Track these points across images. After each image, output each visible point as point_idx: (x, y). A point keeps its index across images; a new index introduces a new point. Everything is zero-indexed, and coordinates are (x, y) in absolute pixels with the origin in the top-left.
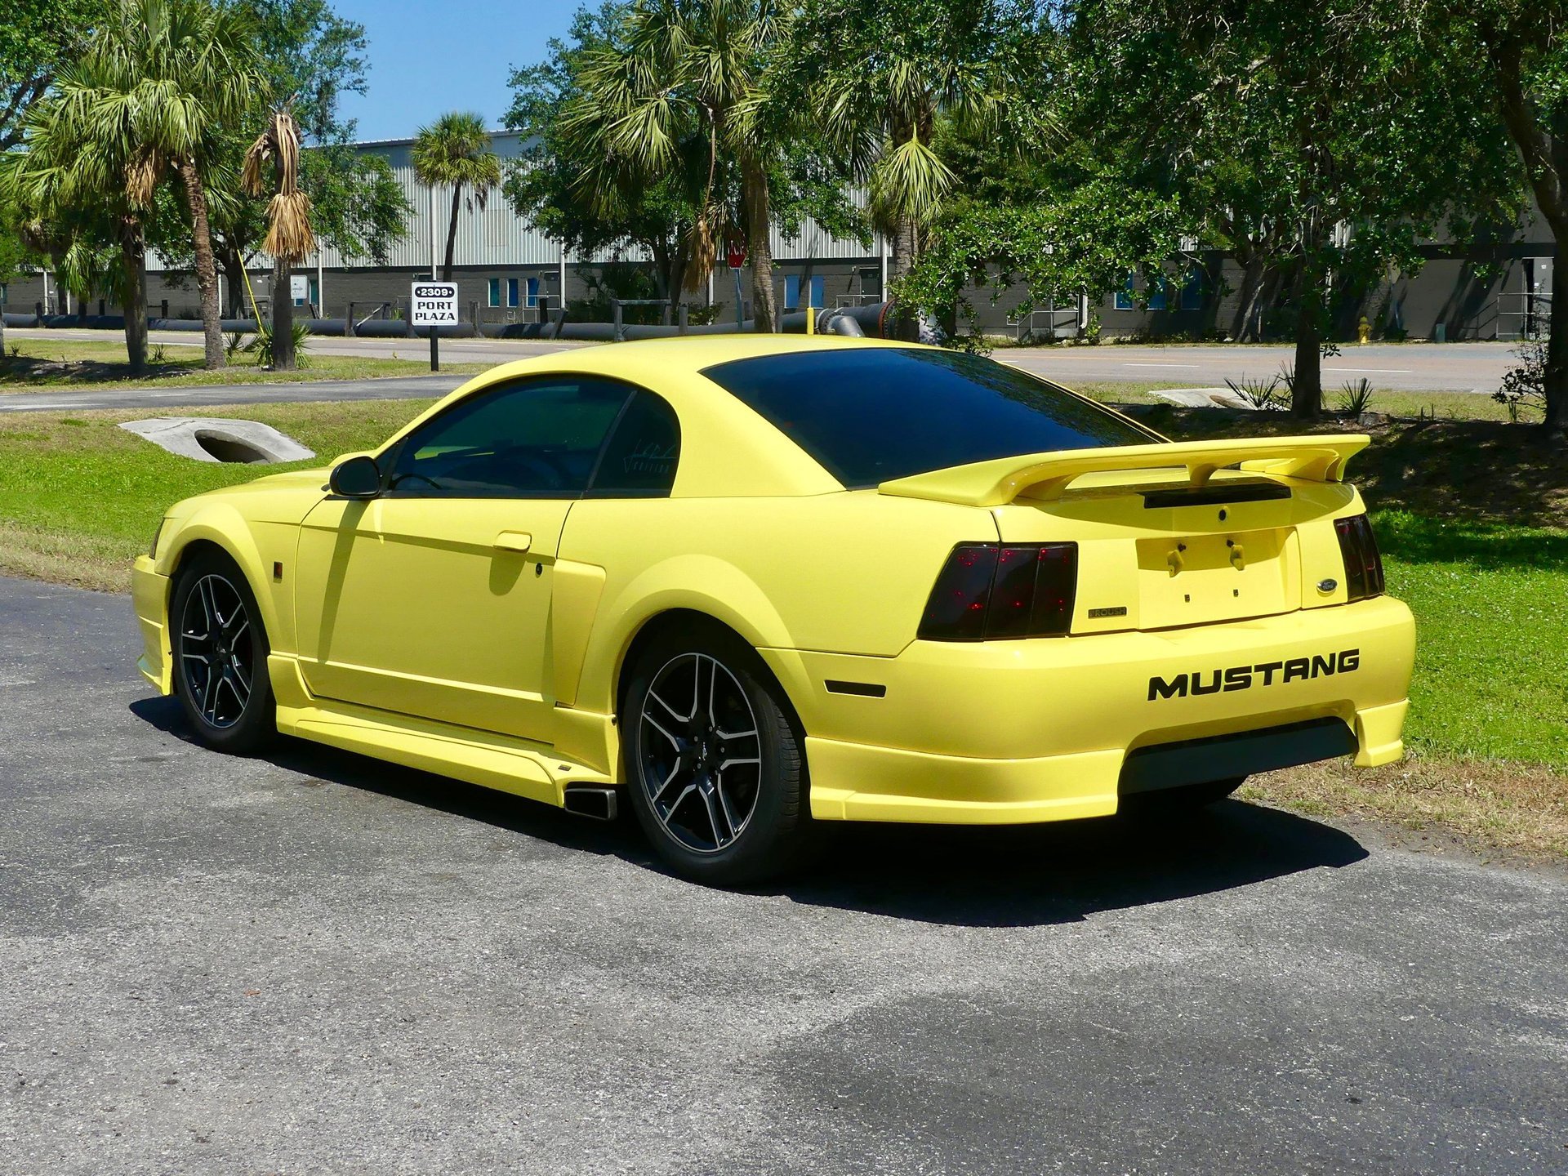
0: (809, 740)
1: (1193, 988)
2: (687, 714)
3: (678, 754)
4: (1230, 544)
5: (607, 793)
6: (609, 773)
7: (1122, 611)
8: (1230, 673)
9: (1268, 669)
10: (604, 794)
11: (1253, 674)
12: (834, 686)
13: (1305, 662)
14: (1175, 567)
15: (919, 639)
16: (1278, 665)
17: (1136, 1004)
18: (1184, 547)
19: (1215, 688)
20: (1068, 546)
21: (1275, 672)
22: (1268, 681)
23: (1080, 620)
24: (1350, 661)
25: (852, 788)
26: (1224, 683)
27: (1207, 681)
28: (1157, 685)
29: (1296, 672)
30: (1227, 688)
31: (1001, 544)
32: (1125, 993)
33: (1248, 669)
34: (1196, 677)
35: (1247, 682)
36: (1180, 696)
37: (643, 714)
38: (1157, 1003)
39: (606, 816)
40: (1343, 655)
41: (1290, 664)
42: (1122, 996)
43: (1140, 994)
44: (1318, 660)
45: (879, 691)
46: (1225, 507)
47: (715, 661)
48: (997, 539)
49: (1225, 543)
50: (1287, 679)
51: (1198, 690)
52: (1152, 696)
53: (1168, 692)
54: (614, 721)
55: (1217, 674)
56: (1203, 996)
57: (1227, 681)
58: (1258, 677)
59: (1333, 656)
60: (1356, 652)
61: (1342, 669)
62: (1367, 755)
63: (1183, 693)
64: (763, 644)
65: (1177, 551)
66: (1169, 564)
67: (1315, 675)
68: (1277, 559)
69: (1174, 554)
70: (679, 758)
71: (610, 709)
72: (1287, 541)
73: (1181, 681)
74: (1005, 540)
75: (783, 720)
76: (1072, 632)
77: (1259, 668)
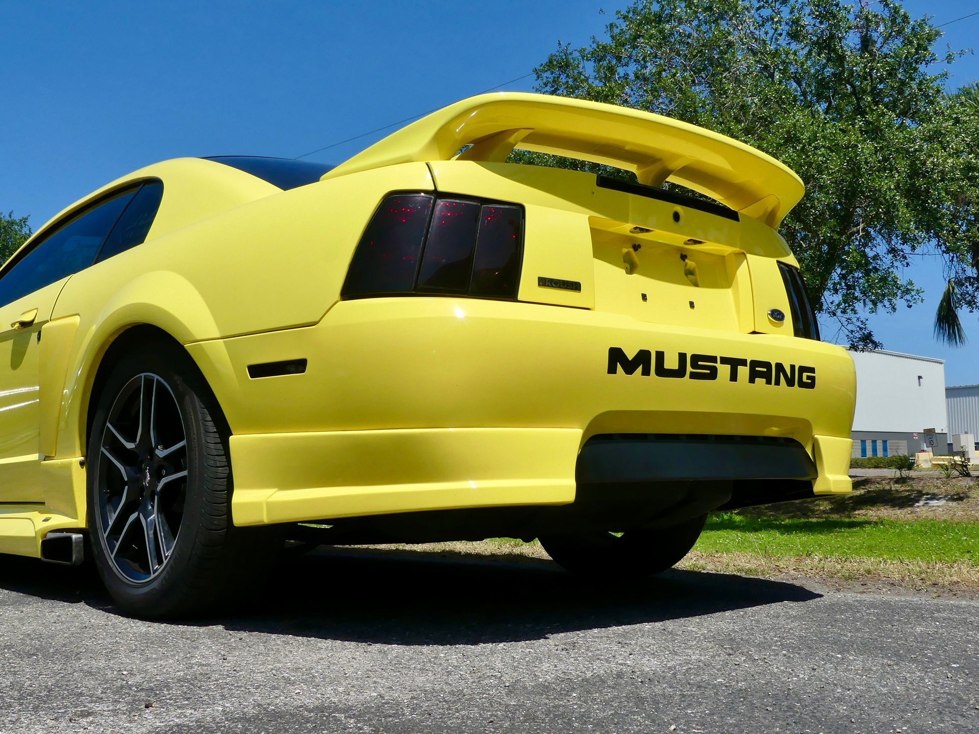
0: (232, 439)
1: (684, 696)
2: (133, 441)
3: (125, 483)
4: (683, 257)
5: (74, 536)
6: (75, 516)
7: (575, 286)
8: (696, 358)
9: (734, 363)
10: (70, 538)
11: (718, 365)
12: (257, 371)
13: (767, 365)
14: (631, 268)
15: (344, 300)
16: (743, 362)
17: (601, 715)
18: (639, 246)
19: (679, 373)
20: (514, 207)
21: (740, 369)
22: (734, 377)
23: (527, 285)
24: (808, 378)
25: (274, 487)
26: (689, 369)
27: (671, 363)
28: (616, 357)
29: (761, 375)
30: (693, 376)
31: (437, 194)
32: (585, 702)
33: (713, 359)
34: (660, 355)
35: (713, 375)
36: (643, 374)
37: (103, 449)
38: (634, 713)
39: (70, 559)
40: (803, 369)
41: (755, 364)
42: (580, 707)
43: (607, 703)
44: (780, 367)
45: (299, 366)
46: (679, 208)
47: (156, 377)
48: (432, 188)
49: (679, 256)
50: (752, 380)
51: (662, 371)
52: (612, 370)
53: (630, 368)
54: (82, 464)
55: (682, 357)
56: (700, 704)
57: (693, 366)
58: (724, 370)
59: (793, 367)
60: (812, 370)
61: (802, 385)
62: (826, 480)
63: (646, 372)
64: (191, 339)
65: (631, 250)
66: (624, 262)
67: (777, 383)
68: (729, 291)
69: (628, 253)
70: (126, 487)
71: (78, 452)
72: (737, 272)
73: (643, 357)
74: (441, 188)
75: (211, 424)
76: (520, 297)
77: (725, 360)
